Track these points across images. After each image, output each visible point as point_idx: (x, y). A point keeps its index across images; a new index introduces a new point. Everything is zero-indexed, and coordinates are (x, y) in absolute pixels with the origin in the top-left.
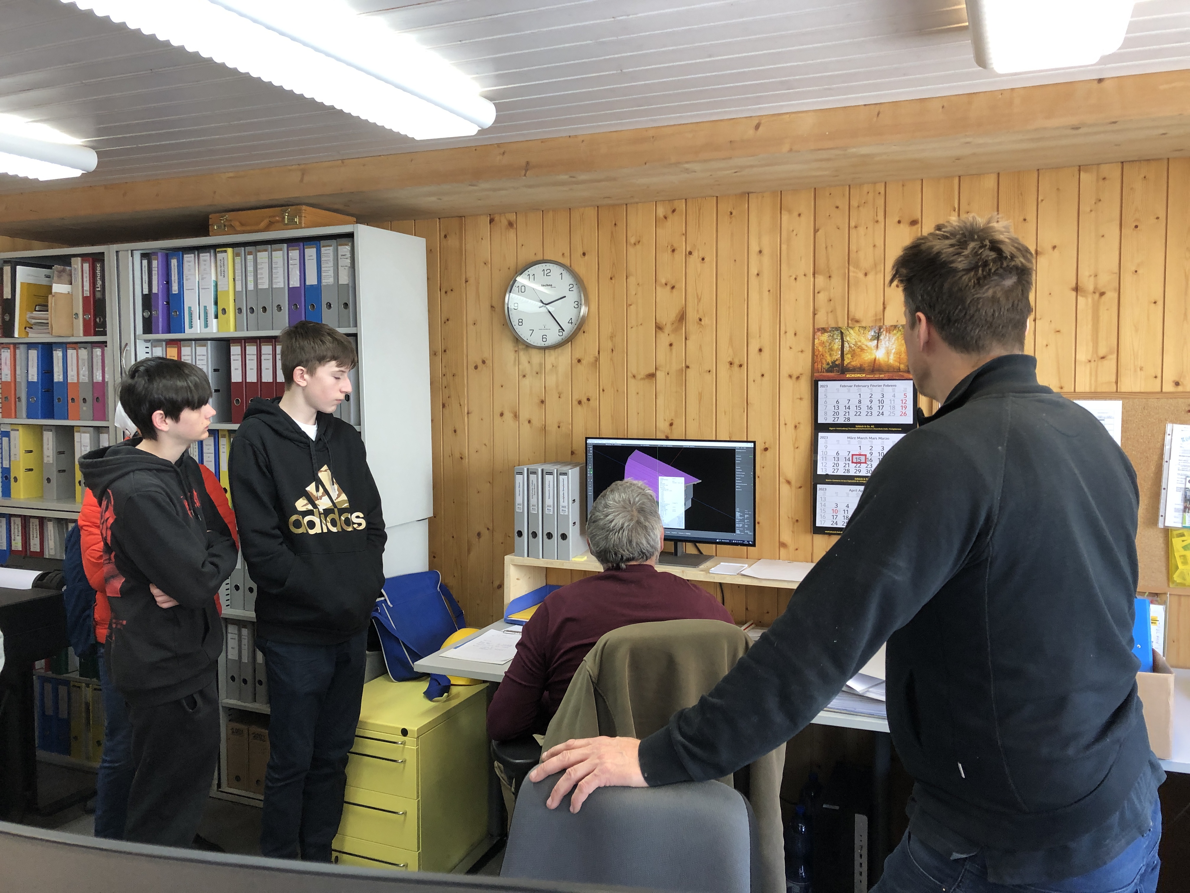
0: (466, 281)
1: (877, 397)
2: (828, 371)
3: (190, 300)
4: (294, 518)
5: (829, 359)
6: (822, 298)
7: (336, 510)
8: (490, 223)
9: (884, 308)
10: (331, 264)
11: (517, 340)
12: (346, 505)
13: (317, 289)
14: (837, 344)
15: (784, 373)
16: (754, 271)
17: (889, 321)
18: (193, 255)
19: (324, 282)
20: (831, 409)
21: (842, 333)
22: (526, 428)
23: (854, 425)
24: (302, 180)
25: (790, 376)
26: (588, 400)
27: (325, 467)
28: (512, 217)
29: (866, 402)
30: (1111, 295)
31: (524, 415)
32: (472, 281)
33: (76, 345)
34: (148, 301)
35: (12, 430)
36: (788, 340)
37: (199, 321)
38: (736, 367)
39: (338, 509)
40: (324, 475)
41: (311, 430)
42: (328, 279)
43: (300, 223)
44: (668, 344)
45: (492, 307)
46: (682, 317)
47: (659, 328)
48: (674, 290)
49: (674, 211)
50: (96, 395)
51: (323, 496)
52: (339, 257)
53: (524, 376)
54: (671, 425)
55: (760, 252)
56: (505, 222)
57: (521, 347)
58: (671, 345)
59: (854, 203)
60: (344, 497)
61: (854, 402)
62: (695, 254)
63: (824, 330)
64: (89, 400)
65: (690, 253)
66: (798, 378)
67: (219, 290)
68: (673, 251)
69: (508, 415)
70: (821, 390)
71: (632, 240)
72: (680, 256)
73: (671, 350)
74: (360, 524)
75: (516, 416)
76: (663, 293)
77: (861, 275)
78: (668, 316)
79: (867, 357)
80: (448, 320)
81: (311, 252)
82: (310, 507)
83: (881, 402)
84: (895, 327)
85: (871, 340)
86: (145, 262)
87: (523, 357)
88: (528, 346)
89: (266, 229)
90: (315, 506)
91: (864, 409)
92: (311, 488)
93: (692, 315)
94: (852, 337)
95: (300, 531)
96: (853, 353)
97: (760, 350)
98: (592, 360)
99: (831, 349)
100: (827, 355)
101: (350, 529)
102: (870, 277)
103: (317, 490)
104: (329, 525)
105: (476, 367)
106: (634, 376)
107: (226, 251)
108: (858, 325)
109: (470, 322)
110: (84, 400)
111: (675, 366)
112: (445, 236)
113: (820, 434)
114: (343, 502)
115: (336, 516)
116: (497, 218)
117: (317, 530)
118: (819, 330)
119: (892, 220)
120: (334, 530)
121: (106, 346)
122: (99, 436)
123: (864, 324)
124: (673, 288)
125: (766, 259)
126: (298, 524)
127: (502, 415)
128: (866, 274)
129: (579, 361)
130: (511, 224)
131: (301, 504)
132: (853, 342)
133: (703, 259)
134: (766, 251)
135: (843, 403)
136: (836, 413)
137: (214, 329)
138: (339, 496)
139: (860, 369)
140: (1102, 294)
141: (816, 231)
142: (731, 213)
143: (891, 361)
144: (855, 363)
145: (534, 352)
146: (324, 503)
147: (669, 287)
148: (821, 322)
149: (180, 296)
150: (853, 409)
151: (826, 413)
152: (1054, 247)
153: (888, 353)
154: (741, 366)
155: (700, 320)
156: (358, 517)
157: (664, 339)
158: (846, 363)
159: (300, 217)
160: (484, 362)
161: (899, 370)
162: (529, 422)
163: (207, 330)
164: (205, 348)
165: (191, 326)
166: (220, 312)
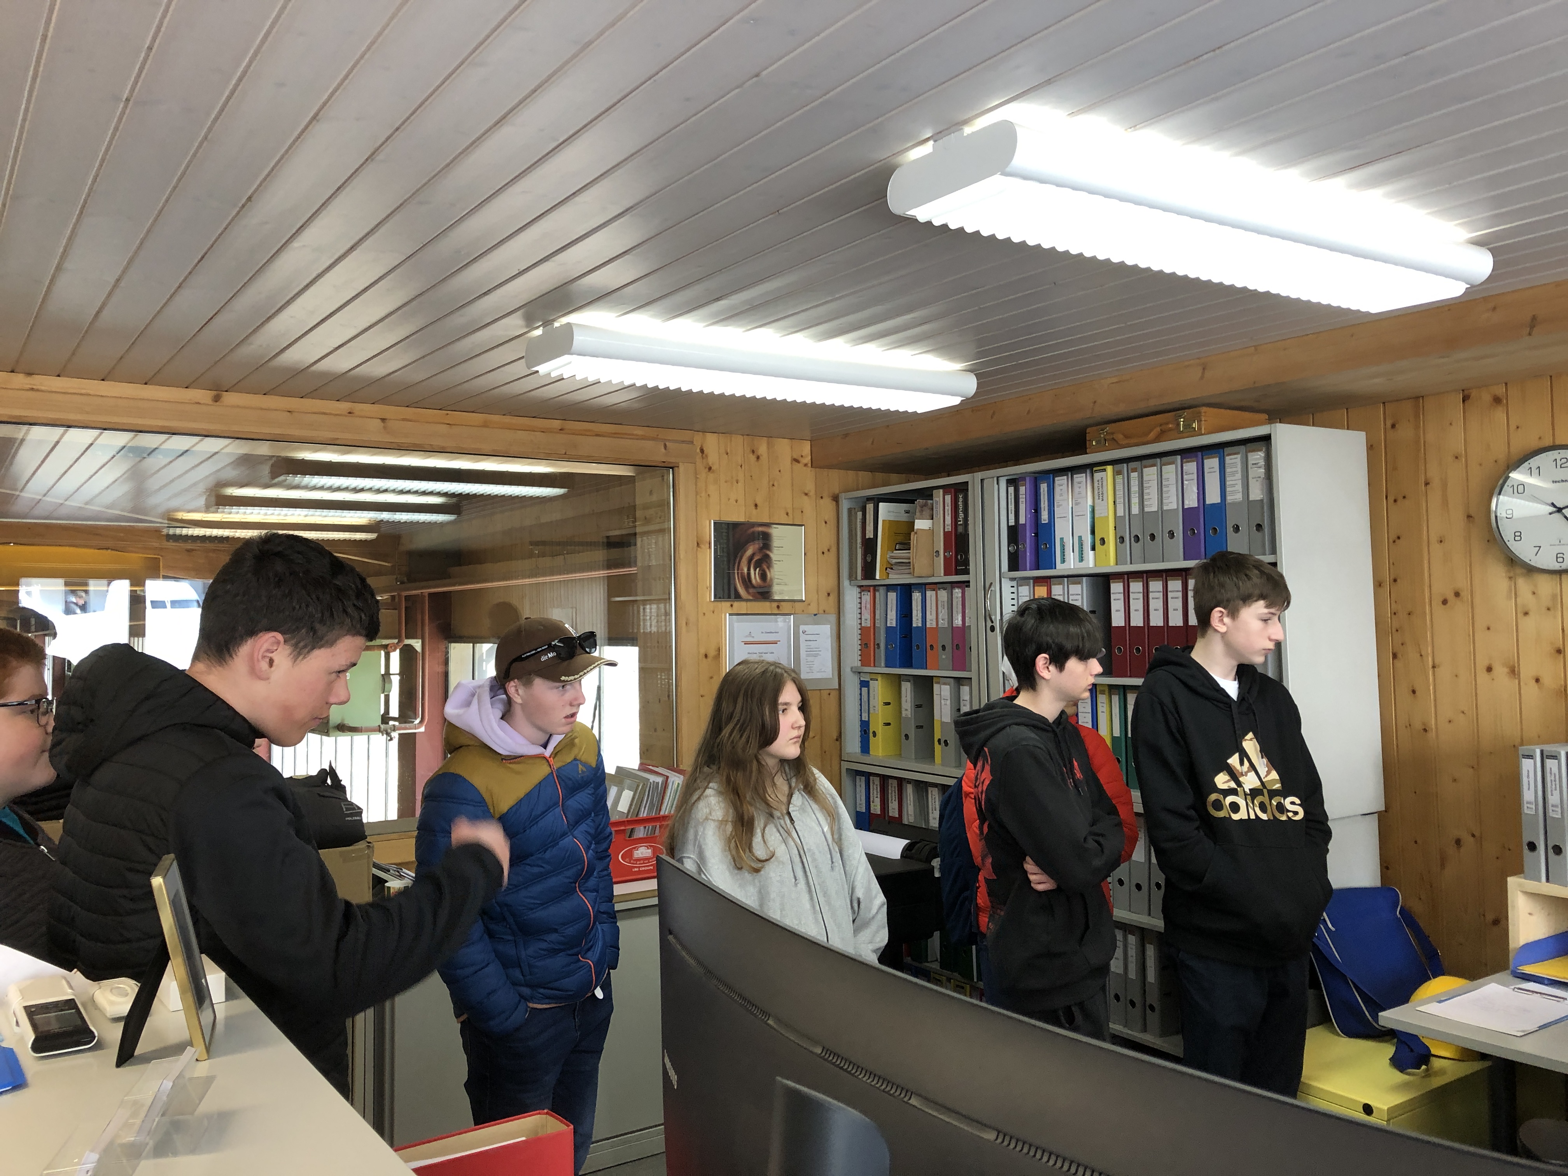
0: (1427, 484)
3: (1062, 530)
4: (1213, 797)
7: (1265, 791)
8: (1464, 401)
10: (1239, 476)
11: (1512, 561)
12: (1278, 786)
13: (1221, 508)
18: (1065, 477)
19: (1230, 498)
22: (1531, 691)
24: (1202, 377)
27: (1250, 735)
28: (1500, 390)
31: (1527, 671)
32: (1436, 483)
33: (936, 586)
34: (1014, 533)
35: (871, 679)
37: (1072, 554)
39: (1268, 790)
40: (1250, 744)
41: (1231, 688)
42: (1235, 495)
43: (1200, 428)
45: (1469, 517)
50: (956, 643)
51: (1249, 771)
52: (1250, 466)
53: (1526, 614)
56: (1486, 397)
57: (1519, 571)
60: (1274, 775)
64: (949, 648)
67: (1096, 516)
69: (1500, 671)
74: (1296, 813)
75: (1514, 672)
80: (1399, 538)
81: (1212, 464)
82: (1233, 785)
86: (1011, 490)
87: (1523, 585)
88: (1531, 570)
89: (1157, 440)
90: (1239, 784)
92: (1234, 761)
95: (1221, 814)
101: (1284, 818)
103: (1242, 763)
104: (1257, 810)
105: (1445, 602)
107: (1105, 470)
109: (1434, 538)
110: (944, 647)
112: (1393, 426)
114: (1273, 781)
115: (1265, 799)
116: (1474, 393)
117: (1242, 815)
120: (1264, 817)
121: (968, 586)
122: (959, 689)
126: (1218, 805)
127: (1489, 669)
130: (1497, 400)
131: (1222, 780)
137: (1090, 564)
138: (1268, 773)
145: (1542, 579)
146: (1250, 782)
149: (1051, 524)
156: (1293, 803)
159: (1200, 421)
160: (1457, 594)
162: (1537, 680)
163: (1082, 565)
164: (1080, 586)
165: (1063, 561)
166: (1098, 543)
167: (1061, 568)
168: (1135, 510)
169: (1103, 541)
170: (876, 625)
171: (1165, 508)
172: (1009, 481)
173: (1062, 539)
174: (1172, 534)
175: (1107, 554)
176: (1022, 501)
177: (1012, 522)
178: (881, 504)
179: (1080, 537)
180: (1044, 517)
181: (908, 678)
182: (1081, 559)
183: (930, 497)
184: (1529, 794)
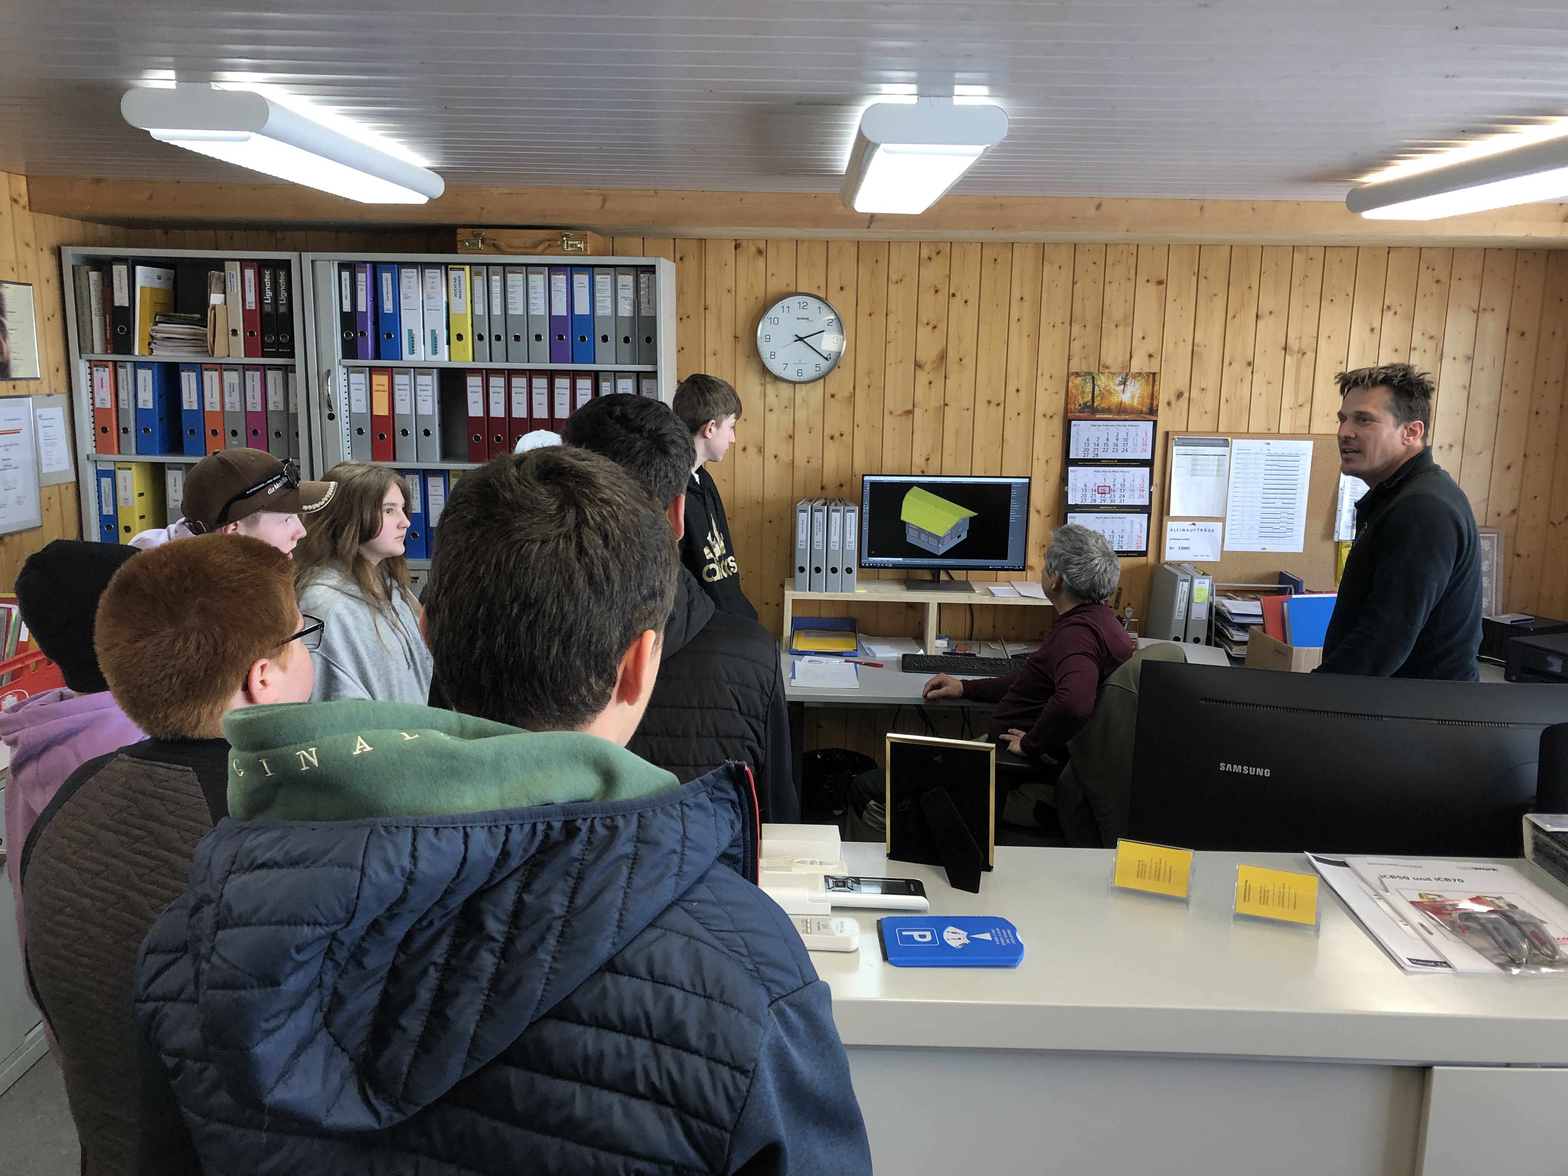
0: (706, 309)
1: (1122, 435)
2: (1080, 412)
3: (410, 321)
5: (1081, 401)
6: (1076, 346)
8: (736, 248)
9: (1131, 357)
11: (765, 371)
14: (1089, 388)
15: (1039, 413)
16: (1014, 316)
17: (1134, 369)
18: (414, 272)
19: (598, 312)
20: (1082, 446)
21: (1093, 378)
22: (771, 463)
23: (1100, 460)
25: (1045, 416)
26: (841, 435)
28: (762, 245)
29: (1113, 440)
30: (1310, 355)
31: (769, 451)
32: (713, 308)
34: (349, 320)
35: (119, 469)
36: (1044, 382)
37: (423, 346)
38: (993, 406)
42: (604, 309)
43: (586, 250)
44: (927, 382)
45: (735, 337)
46: (943, 357)
47: (918, 365)
48: (936, 330)
49: (938, 253)
50: (252, 427)
51: (716, 543)
52: (617, 285)
53: (771, 410)
54: (927, 460)
55: (1022, 299)
56: (753, 250)
57: (768, 380)
58: (930, 383)
59: (1110, 261)
61: (1103, 440)
62: (958, 295)
63: (1077, 374)
64: (242, 432)
65: (954, 295)
66: (1051, 417)
67: (451, 312)
68: (937, 291)
69: (752, 451)
70: (1073, 430)
71: (894, 278)
72: (943, 296)
73: (930, 388)
75: (761, 450)
76: (924, 333)
77: (1113, 327)
78: (928, 354)
79: (1115, 400)
80: (683, 349)
81: (581, 280)
82: (711, 555)
83: (1126, 440)
84: (1140, 374)
85: (1119, 385)
86: (346, 275)
87: (771, 390)
88: (777, 379)
90: (714, 554)
91: (1111, 446)
93: (952, 355)
94: (1102, 381)
96: (1103, 396)
97: (1018, 391)
98: (847, 394)
99: (1083, 392)
100: (1080, 397)
102: (1120, 328)
103: (712, 539)
106: (891, 413)
107: (463, 270)
108: (1107, 371)
109: (709, 351)
110: (234, 433)
111: (935, 401)
112: (681, 259)
113: (1070, 468)
116: (744, 244)
118: (1073, 374)
119: (1141, 280)
123: (1112, 371)
124: (935, 327)
125: (1027, 305)
127: (744, 449)
128: (1117, 326)
129: (833, 396)
130: (760, 252)
132: (1103, 386)
133: (966, 302)
134: (1025, 298)
135: (1093, 441)
136: (1086, 450)
139: (1108, 410)
140: (1304, 354)
141: (1074, 283)
142: (995, 260)
143: (1135, 404)
144: (1104, 405)
145: (783, 386)
146: (717, 551)
147: (930, 327)
148: (1075, 366)
149: (397, 315)
150: (1101, 445)
151: (1077, 450)
152: (1271, 313)
153: (1133, 398)
154: (998, 405)
155: (961, 360)
157: (923, 377)
158: (1095, 405)
159: (586, 243)
161: (1141, 412)
162: (776, 457)
163: (434, 358)
164: (430, 377)
165: (412, 352)
166: (453, 337)
167: (408, 358)
168: (497, 310)
169: (460, 337)
170: (121, 406)
171: (531, 313)
172: (342, 266)
173: (410, 331)
174: (538, 337)
175: (465, 350)
176: (359, 288)
177: (347, 308)
178: (139, 269)
179: (433, 332)
180: (388, 306)
181: (176, 466)
182: (435, 351)
183: (222, 269)
184: (802, 536)
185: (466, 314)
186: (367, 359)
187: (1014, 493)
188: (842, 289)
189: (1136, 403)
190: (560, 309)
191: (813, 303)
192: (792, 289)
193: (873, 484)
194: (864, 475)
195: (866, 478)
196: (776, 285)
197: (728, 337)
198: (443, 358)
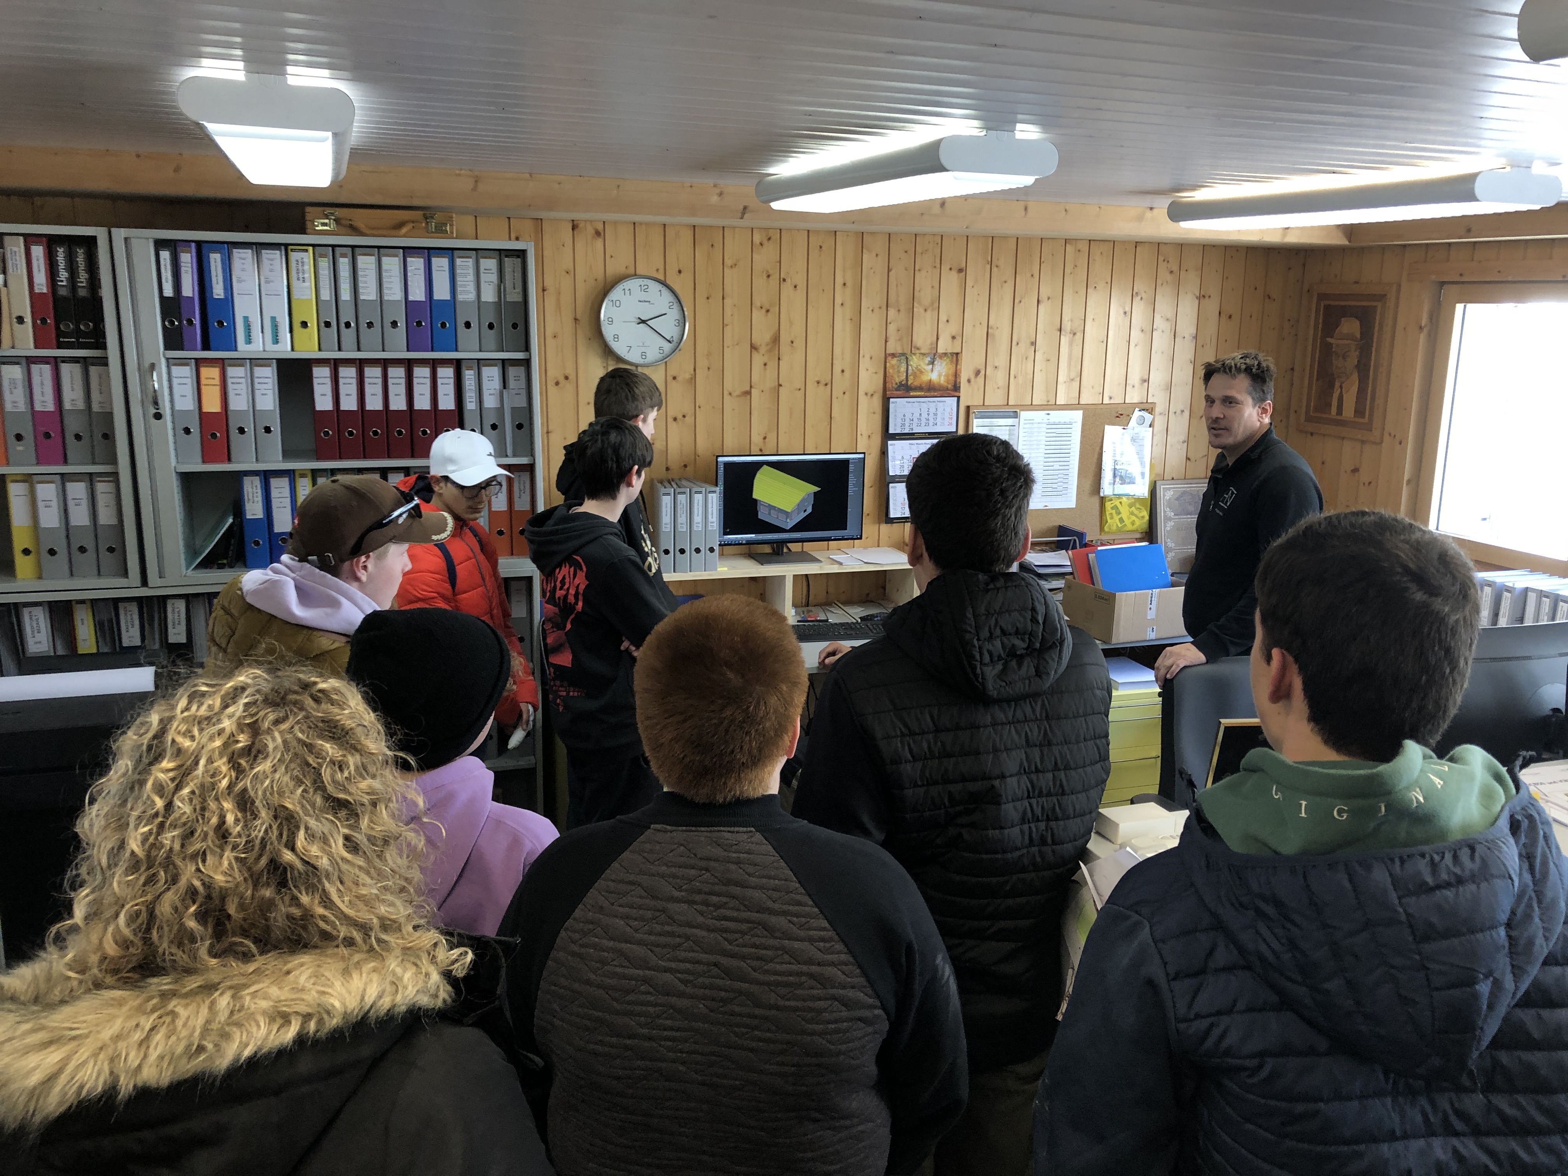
0: (544, 290)
1: (932, 410)
2: (897, 390)
3: (245, 308)
5: (897, 380)
6: (892, 328)
8: (573, 229)
9: (938, 339)
13: (450, 305)
14: (903, 369)
15: (861, 391)
16: (838, 301)
17: (941, 350)
18: (248, 253)
19: (460, 297)
20: (899, 421)
21: (907, 358)
23: (913, 434)
25: (866, 394)
26: (684, 416)
28: (600, 227)
29: (925, 415)
30: (1079, 335)
32: (551, 290)
33: (22, 360)
34: (171, 306)
36: (865, 363)
38: (821, 386)
42: (466, 295)
43: (452, 233)
44: (762, 364)
45: (576, 319)
46: (776, 339)
47: (753, 347)
48: (769, 314)
49: (769, 239)
50: (43, 429)
52: (482, 270)
54: (765, 438)
55: (845, 284)
56: (590, 230)
58: (765, 364)
59: (919, 250)
61: (917, 415)
62: (788, 280)
63: (893, 355)
64: (29, 435)
65: (784, 280)
66: (872, 395)
67: (293, 297)
68: (769, 276)
70: (891, 406)
71: (728, 262)
72: (774, 282)
73: (765, 369)
76: (757, 315)
77: (922, 311)
78: (762, 336)
79: (925, 378)
81: (442, 264)
83: (935, 414)
84: (945, 354)
85: (928, 364)
86: (165, 255)
91: (924, 421)
93: (784, 338)
94: (915, 361)
96: (915, 376)
97: (843, 371)
98: (688, 376)
99: (899, 372)
100: (896, 376)
102: (929, 312)
105: (557, 384)
106: (730, 394)
107: (307, 251)
108: (918, 352)
109: (549, 334)
110: (18, 437)
111: (770, 383)
113: (890, 442)
116: (581, 225)
118: (890, 355)
119: (945, 268)
123: (922, 351)
124: (768, 311)
125: (849, 291)
128: (926, 310)
129: (674, 378)
130: (598, 233)
132: (915, 365)
133: (795, 287)
134: (848, 284)
135: (909, 416)
136: (903, 425)
139: (920, 388)
140: (1074, 334)
141: (889, 270)
142: (821, 247)
143: (942, 382)
144: (917, 383)
147: (764, 311)
148: (892, 347)
149: (229, 300)
150: (915, 420)
151: (895, 425)
152: (1049, 298)
153: (940, 376)
154: (826, 385)
155: (792, 342)
157: (758, 359)
158: (909, 383)
159: (451, 225)
160: (565, 378)
161: (947, 389)
163: (276, 347)
164: (269, 369)
165: (249, 341)
166: (297, 325)
167: (243, 348)
168: (346, 294)
169: (304, 324)
171: (386, 298)
172: (160, 244)
173: (246, 319)
174: (394, 324)
175: (310, 338)
176: (183, 269)
177: (168, 292)
179: (273, 319)
180: (218, 291)
182: (276, 341)
185: (311, 300)
186: (196, 350)
187: (851, 467)
188: (680, 272)
189: (943, 380)
190: (418, 294)
191: (654, 287)
192: (631, 271)
193: (727, 465)
194: (717, 456)
195: (720, 459)
196: (615, 267)
197: (568, 320)
198: (284, 349)
